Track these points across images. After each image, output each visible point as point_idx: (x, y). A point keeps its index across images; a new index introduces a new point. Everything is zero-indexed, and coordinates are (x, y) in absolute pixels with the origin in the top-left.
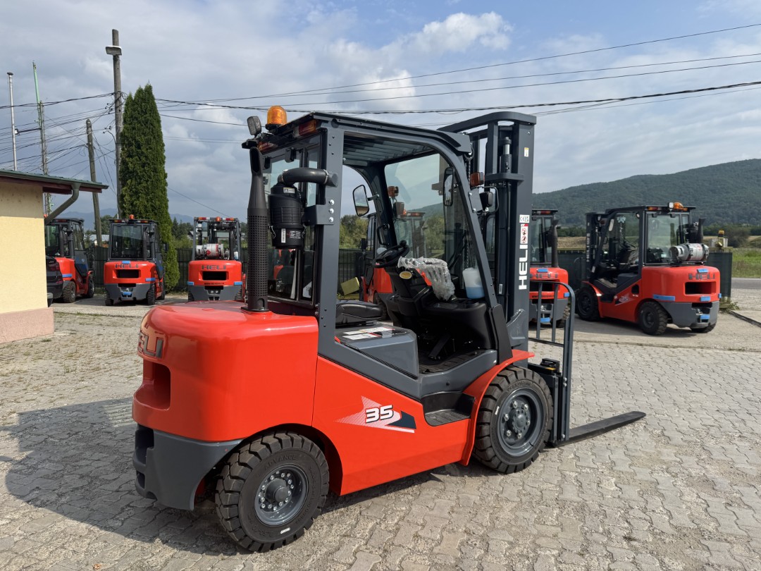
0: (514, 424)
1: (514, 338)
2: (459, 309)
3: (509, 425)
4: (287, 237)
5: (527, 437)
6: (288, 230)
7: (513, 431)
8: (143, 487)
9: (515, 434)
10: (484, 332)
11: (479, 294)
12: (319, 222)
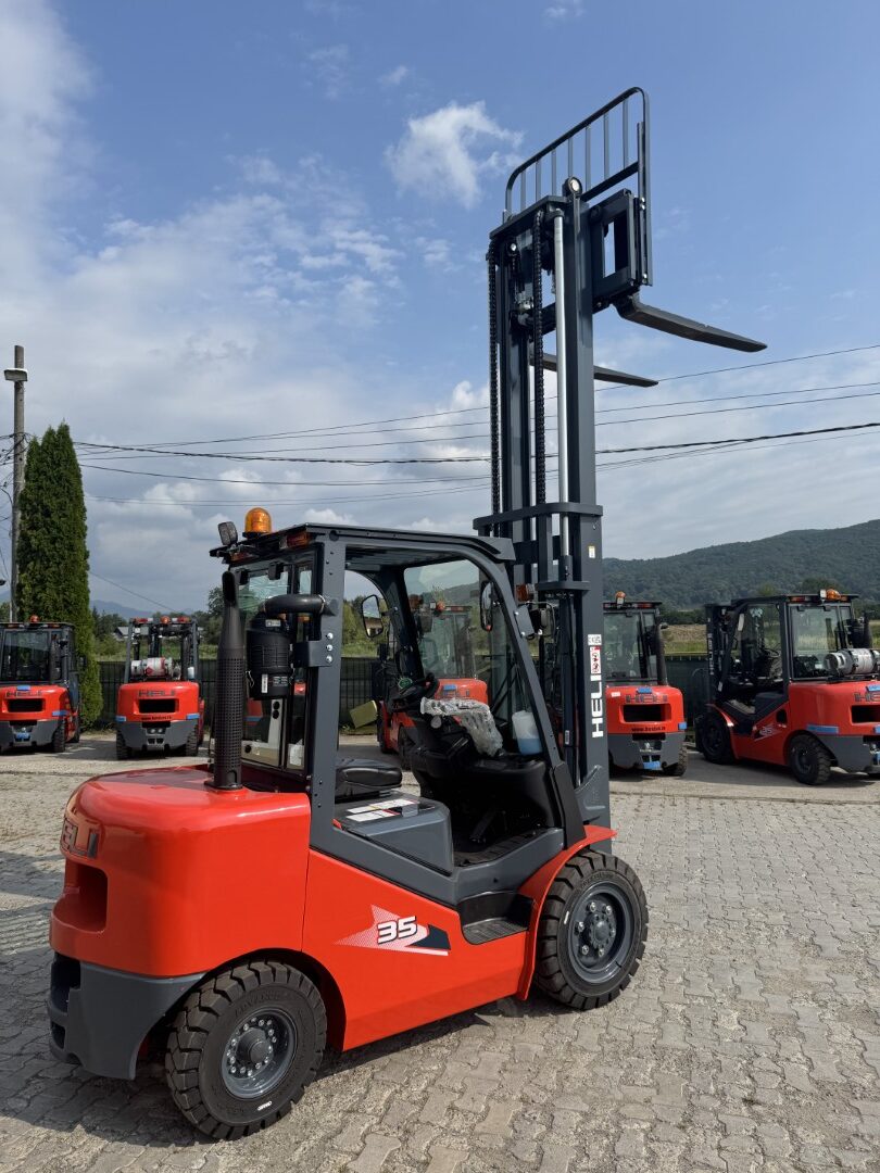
0: (591, 935)
1: (589, 808)
2: (509, 771)
3: (585, 938)
4: (270, 685)
5: (612, 953)
6: (271, 675)
7: (591, 946)
8: (62, 1047)
9: (594, 951)
10: (544, 802)
11: (535, 748)
12: (312, 663)
